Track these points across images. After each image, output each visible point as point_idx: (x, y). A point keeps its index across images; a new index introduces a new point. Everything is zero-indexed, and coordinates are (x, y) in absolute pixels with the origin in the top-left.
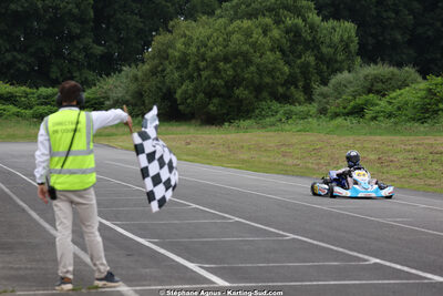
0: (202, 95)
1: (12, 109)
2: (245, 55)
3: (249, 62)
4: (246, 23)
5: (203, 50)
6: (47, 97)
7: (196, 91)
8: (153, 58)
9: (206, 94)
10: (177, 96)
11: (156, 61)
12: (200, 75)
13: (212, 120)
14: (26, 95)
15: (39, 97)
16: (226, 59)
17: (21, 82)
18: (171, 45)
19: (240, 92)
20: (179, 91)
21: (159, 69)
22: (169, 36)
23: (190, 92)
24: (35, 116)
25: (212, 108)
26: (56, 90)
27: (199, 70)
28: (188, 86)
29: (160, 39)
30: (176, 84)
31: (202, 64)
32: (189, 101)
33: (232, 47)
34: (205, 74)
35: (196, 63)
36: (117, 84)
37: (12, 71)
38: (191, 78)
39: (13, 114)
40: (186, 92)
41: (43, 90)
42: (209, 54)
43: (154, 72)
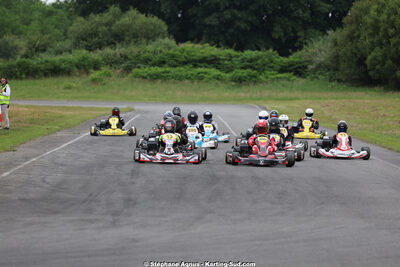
0: (390, 62)
1: (214, 72)
5: (393, 17)
6: (251, 61)
7: (385, 57)
8: (351, 23)
9: (394, 60)
10: (367, 62)
11: (354, 27)
12: (389, 42)
14: (231, 57)
15: (243, 61)
18: (366, 11)
20: (369, 57)
21: (356, 34)
23: (380, 59)
24: (234, 80)
26: (260, 53)
27: (387, 37)
28: (377, 52)
29: (357, 4)
30: (368, 50)
31: (391, 31)
32: (378, 67)
34: (393, 41)
35: (386, 30)
36: (319, 48)
37: (231, 30)
38: (380, 44)
39: (214, 77)
40: (375, 58)
41: (249, 54)
43: (351, 38)
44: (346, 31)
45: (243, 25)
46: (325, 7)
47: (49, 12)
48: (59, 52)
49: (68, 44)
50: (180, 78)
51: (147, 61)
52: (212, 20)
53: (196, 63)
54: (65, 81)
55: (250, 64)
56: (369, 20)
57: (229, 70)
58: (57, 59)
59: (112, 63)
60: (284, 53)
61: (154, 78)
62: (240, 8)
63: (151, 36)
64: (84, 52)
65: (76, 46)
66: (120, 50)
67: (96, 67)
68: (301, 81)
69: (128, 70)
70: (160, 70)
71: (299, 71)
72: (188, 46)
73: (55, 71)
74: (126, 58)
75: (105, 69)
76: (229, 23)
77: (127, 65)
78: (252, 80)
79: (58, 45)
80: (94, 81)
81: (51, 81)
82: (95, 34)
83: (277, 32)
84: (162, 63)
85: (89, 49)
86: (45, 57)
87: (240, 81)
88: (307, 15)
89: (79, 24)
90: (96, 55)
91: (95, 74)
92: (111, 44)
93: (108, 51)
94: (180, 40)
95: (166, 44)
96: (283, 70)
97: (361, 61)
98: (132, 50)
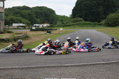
0: (112, 23)
1: (89, 25)
2: (118, 18)
3: (118, 19)
4: (118, 14)
13: (114, 26)
14: (92, 23)
16: (115, 19)
17: (92, 22)
18: (109, 17)
19: (117, 23)
22: (109, 16)
25: (113, 25)
26: (96, 23)
27: (112, 20)
28: (111, 22)
29: (108, 16)
33: (116, 17)
36: (103, 22)
41: (94, 23)
42: (113, 18)
43: (107, 20)
44: (106, 19)
45: (93, 19)
46: (104, 16)
47: (69, 18)
48: (70, 23)
49: (71, 22)
50: (85, 26)
51: (81, 24)
52: (89, 19)
53: (87, 24)
54: (71, 27)
55: (94, 24)
56: (109, 18)
57: (92, 25)
58: (69, 24)
59: (76, 24)
60: (99, 23)
61: (82, 26)
62: (93, 17)
63: (81, 21)
64: (73, 23)
65: (72, 22)
66: (77, 23)
67: (74, 25)
68: (101, 26)
69: (79, 25)
70: (83, 25)
71: (101, 25)
72: (86, 22)
73: (69, 26)
74: (78, 24)
75: (75, 25)
76: (92, 19)
77: (78, 25)
78: (95, 26)
79: (70, 22)
80: (74, 27)
81: (68, 27)
82: (74, 21)
83: (98, 20)
84: (83, 24)
85: (74, 23)
86: (68, 24)
87: (93, 26)
88: (102, 18)
89: (72, 20)
90: (74, 24)
91: (74, 26)
92: (76, 22)
93: (76, 23)
94: (85, 21)
95: (83, 22)
96: (98, 25)
97: (108, 23)
98: (79, 23)
